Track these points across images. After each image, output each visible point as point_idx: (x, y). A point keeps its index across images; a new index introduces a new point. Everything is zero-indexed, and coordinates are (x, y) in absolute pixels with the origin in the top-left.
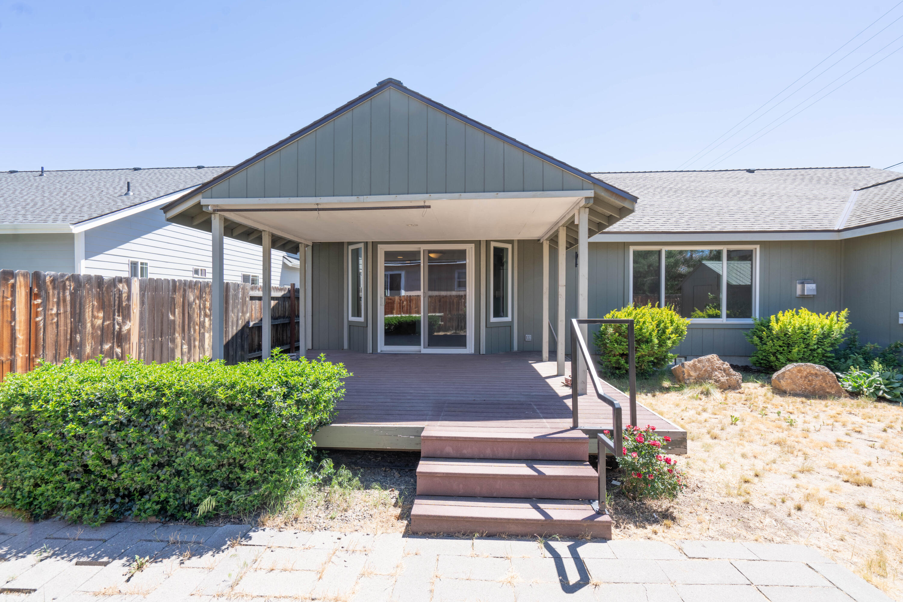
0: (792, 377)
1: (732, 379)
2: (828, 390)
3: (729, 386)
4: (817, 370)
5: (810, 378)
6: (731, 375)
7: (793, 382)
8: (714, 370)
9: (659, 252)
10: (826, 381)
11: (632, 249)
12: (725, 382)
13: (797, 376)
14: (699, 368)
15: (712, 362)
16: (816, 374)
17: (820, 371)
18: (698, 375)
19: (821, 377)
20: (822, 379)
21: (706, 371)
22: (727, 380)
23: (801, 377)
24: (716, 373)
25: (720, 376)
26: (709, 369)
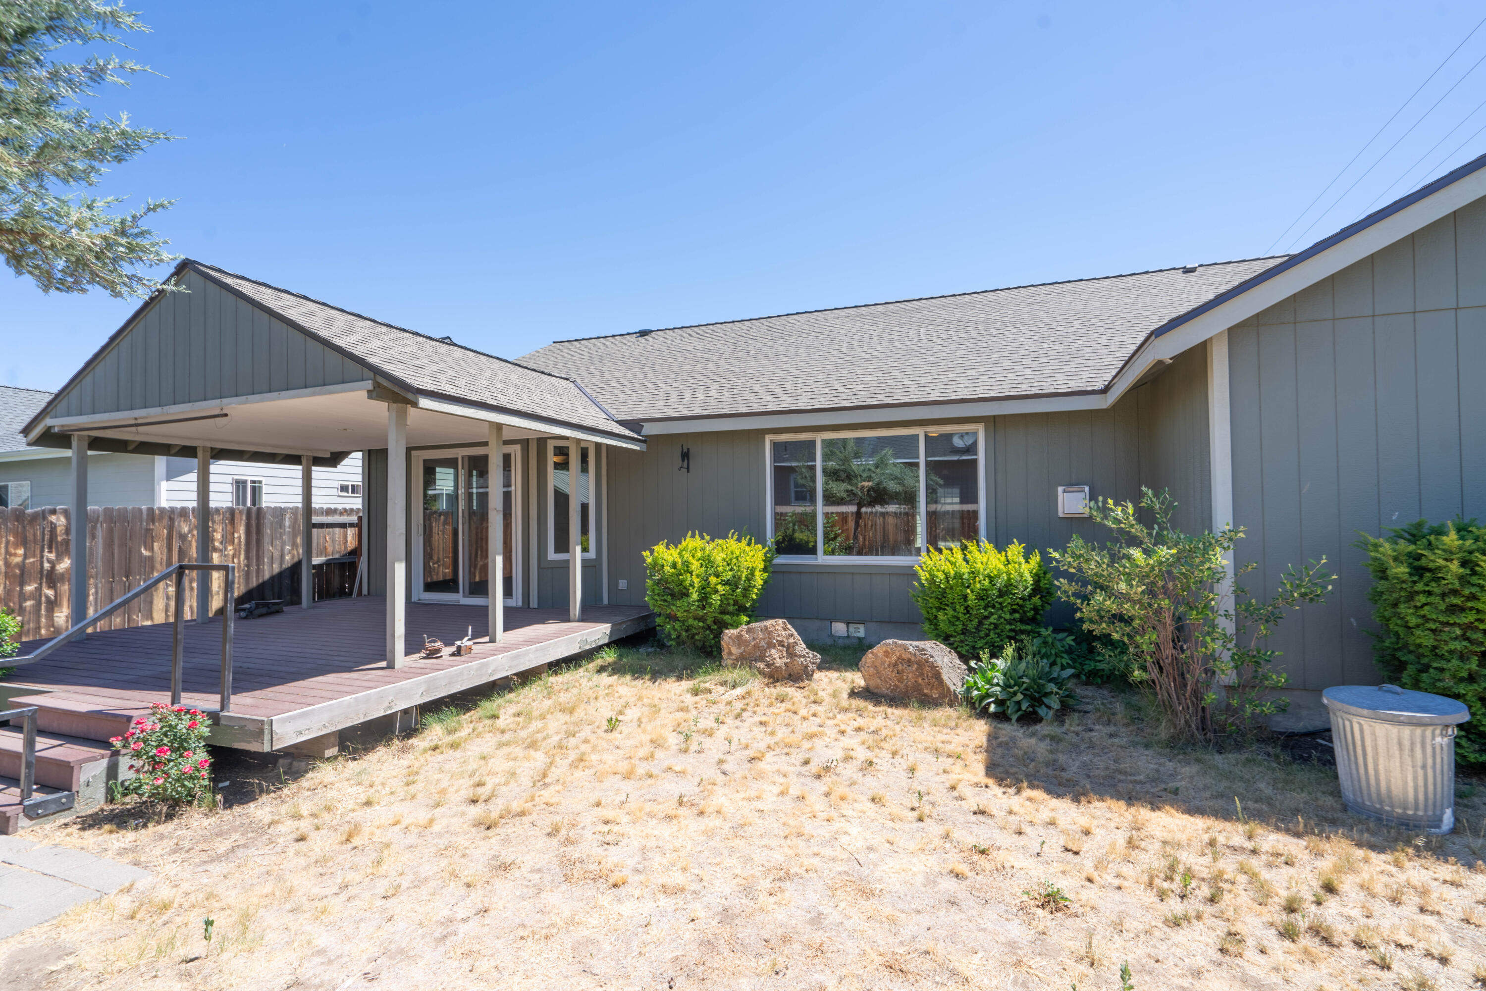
0: (877, 664)
1: (795, 663)
2: (925, 691)
3: (790, 675)
4: (911, 653)
5: (900, 667)
6: (796, 655)
7: (878, 673)
8: (771, 645)
9: (812, 443)
10: (923, 674)
11: (768, 438)
12: (780, 667)
13: (883, 663)
14: (746, 641)
15: (770, 633)
16: (909, 660)
17: (915, 655)
18: (741, 653)
19: (916, 666)
20: (917, 669)
21: (756, 646)
22: (786, 664)
23: (889, 665)
24: (773, 651)
25: (776, 656)
26: (763, 644)
